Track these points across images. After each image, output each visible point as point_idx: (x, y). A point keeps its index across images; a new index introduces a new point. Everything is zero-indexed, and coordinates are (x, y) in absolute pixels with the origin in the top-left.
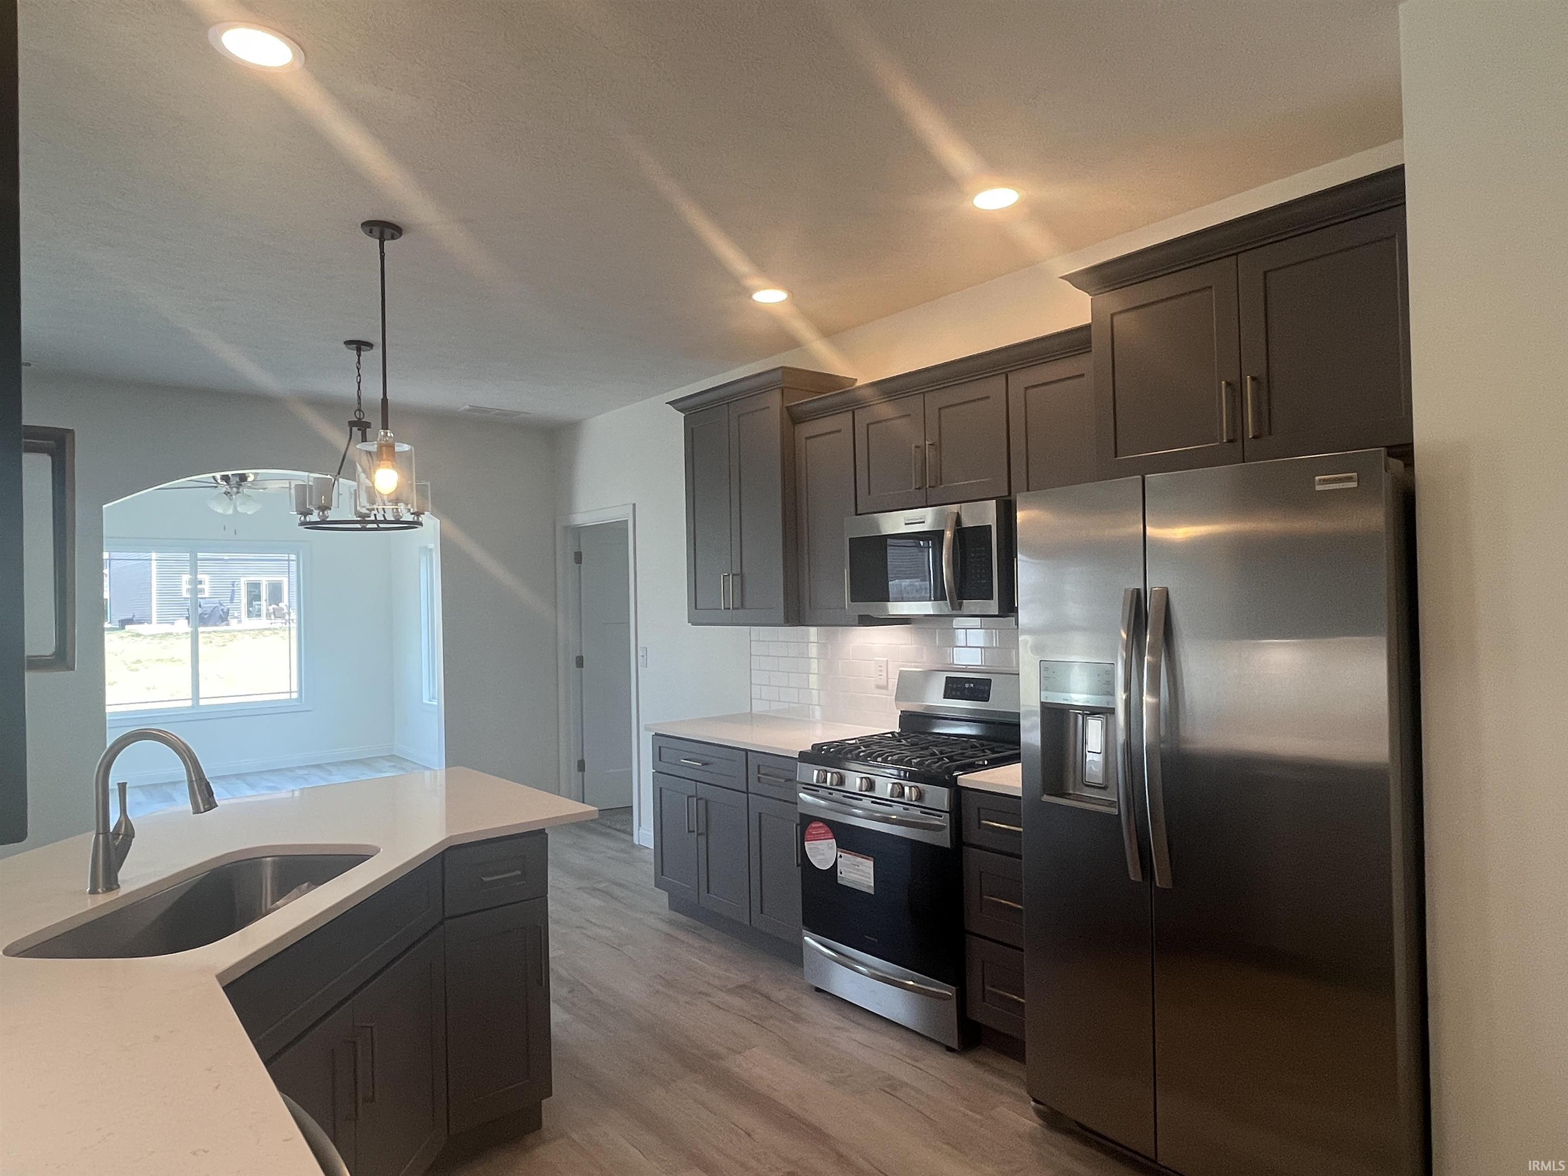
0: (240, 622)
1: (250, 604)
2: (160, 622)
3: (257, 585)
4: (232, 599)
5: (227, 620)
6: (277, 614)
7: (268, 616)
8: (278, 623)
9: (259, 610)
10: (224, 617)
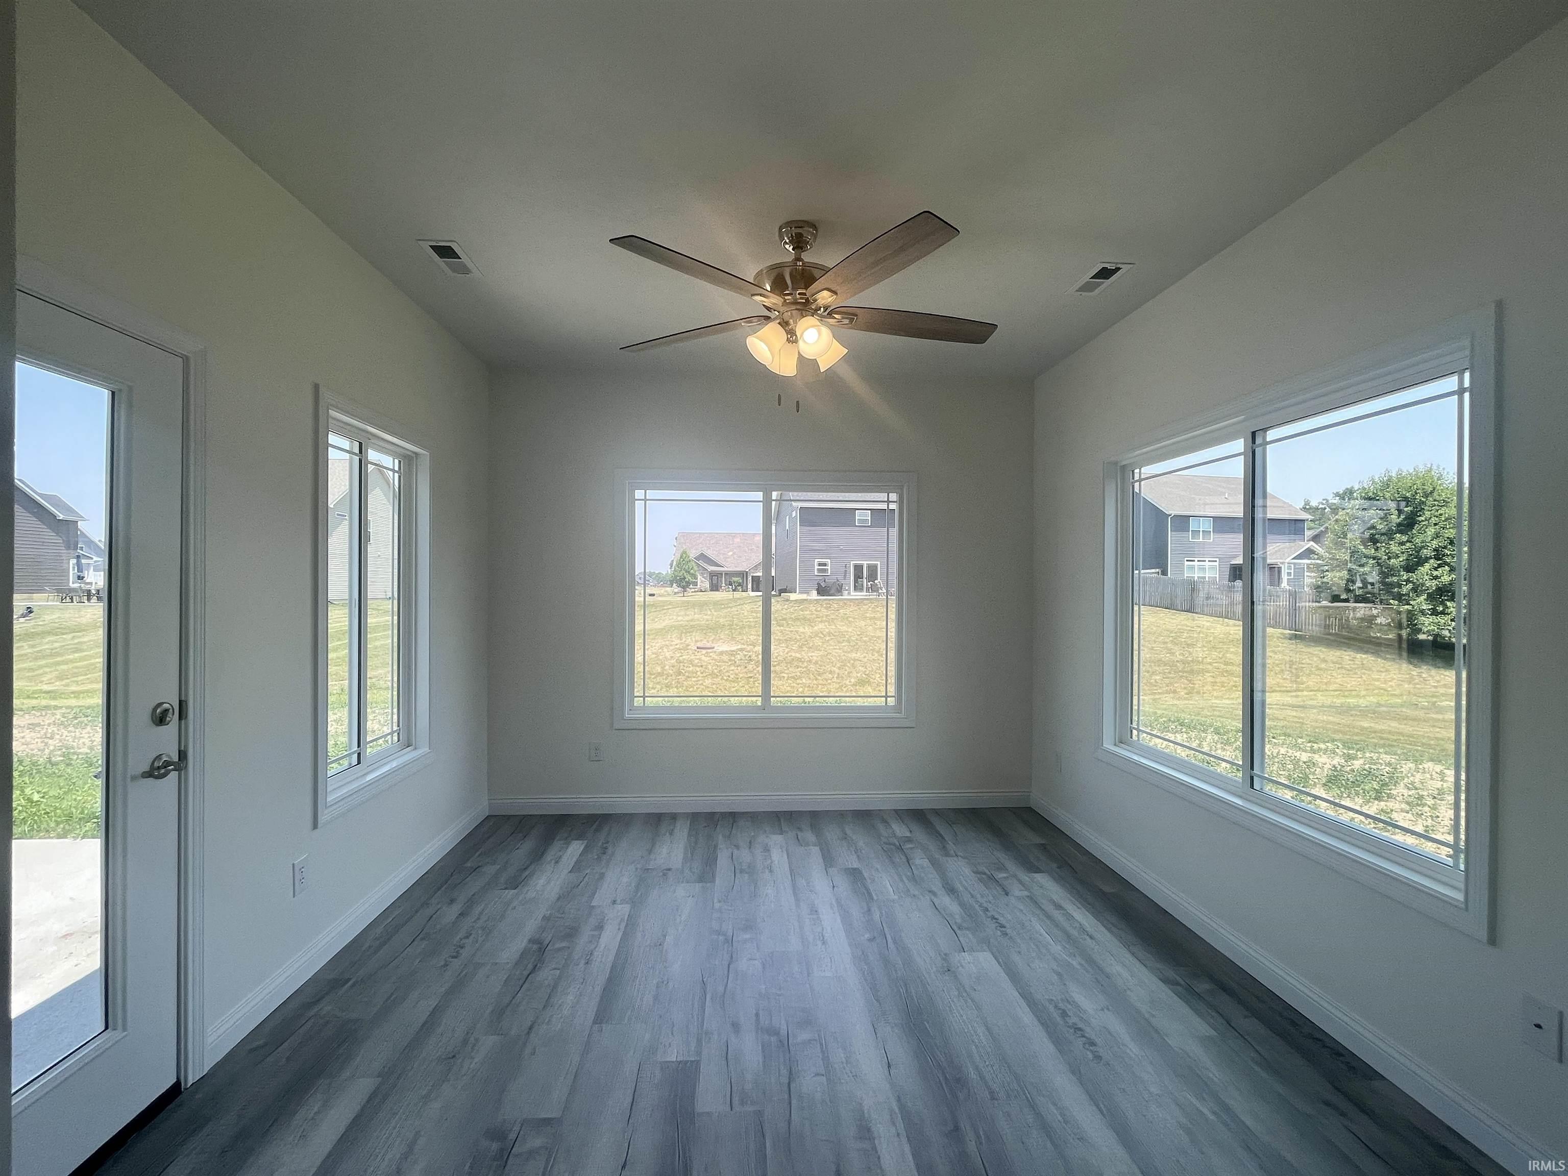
0: (849, 594)
1: (856, 581)
2: (801, 593)
3: (861, 566)
4: (845, 576)
5: (841, 592)
6: (874, 589)
7: (868, 591)
8: (874, 596)
9: (862, 585)
10: (839, 590)
